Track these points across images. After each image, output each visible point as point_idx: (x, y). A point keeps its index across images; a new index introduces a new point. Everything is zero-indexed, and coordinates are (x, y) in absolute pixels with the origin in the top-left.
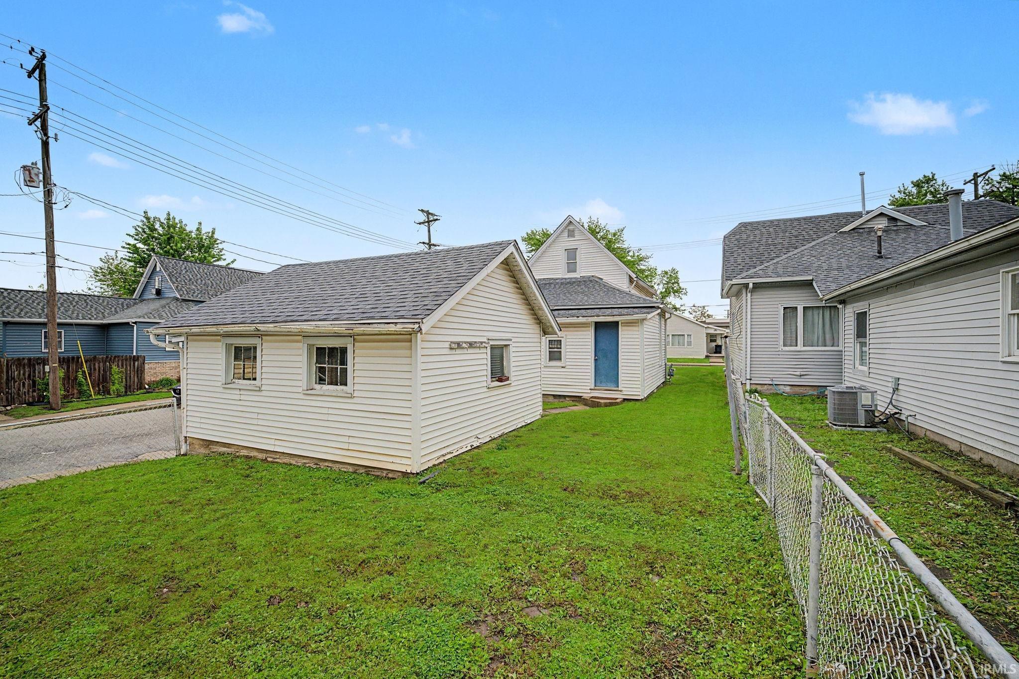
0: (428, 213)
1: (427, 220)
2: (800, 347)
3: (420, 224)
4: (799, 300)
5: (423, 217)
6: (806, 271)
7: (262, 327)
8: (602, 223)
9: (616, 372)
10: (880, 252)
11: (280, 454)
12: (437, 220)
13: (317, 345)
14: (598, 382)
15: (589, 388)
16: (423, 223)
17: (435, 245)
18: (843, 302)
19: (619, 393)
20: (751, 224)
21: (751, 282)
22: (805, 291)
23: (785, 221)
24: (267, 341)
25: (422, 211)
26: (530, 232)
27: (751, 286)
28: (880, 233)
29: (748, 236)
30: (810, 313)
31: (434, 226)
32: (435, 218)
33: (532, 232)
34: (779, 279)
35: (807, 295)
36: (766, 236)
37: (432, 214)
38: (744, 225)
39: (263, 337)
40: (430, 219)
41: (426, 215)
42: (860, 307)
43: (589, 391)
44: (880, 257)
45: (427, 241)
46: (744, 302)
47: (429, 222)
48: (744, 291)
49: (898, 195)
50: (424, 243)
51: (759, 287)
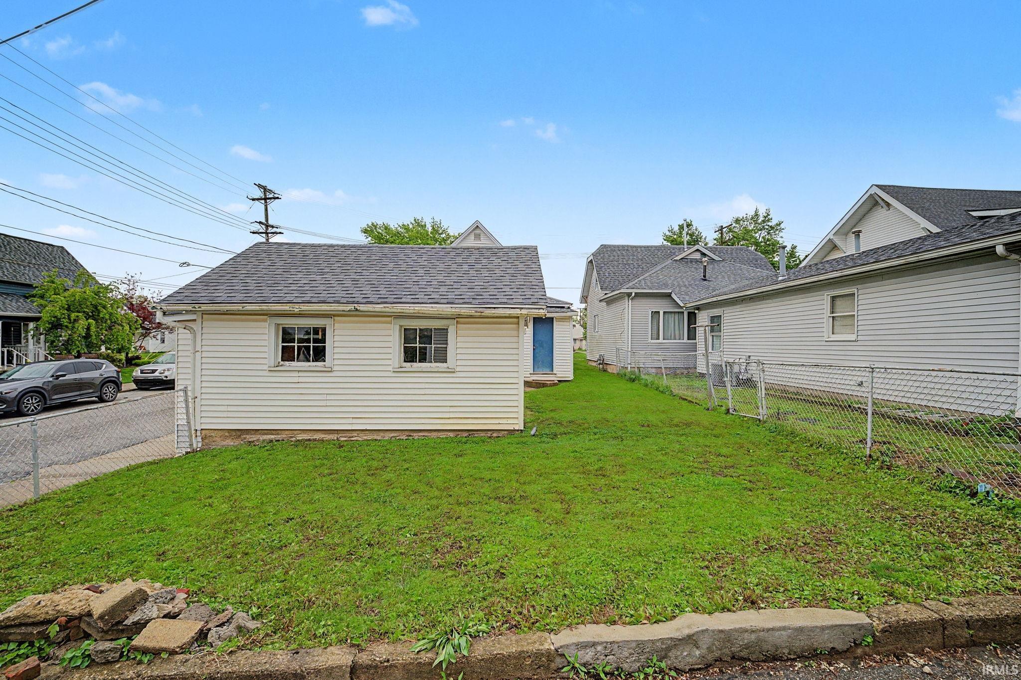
0: (265, 189)
1: (263, 197)
2: (661, 340)
3: (253, 200)
4: (661, 306)
5: (259, 193)
6: (666, 286)
7: (362, 307)
8: (445, 225)
9: (549, 359)
10: (705, 276)
11: (358, 432)
12: (278, 198)
13: (405, 326)
14: (536, 367)
15: (529, 373)
16: (258, 199)
17: (273, 227)
18: (698, 309)
19: (554, 375)
20: (610, 246)
21: (634, 291)
22: (664, 301)
23: (632, 247)
24: (340, 322)
25: (260, 186)
26: (370, 224)
27: (633, 294)
28: (705, 264)
29: (609, 256)
30: (666, 316)
31: (273, 205)
32: (276, 196)
33: (373, 224)
34: (651, 291)
35: (668, 303)
36: (621, 257)
37: (271, 191)
38: (604, 247)
39: (336, 318)
40: (267, 196)
41: (262, 190)
42: (716, 312)
43: (529, 376)
44: (705, 280)
45: (263, 221)
46: (627, 306)
47: (265, 199)
48: (626, 298)
49: (668, 233)
50: (260, 223)
51: (638, 296)
